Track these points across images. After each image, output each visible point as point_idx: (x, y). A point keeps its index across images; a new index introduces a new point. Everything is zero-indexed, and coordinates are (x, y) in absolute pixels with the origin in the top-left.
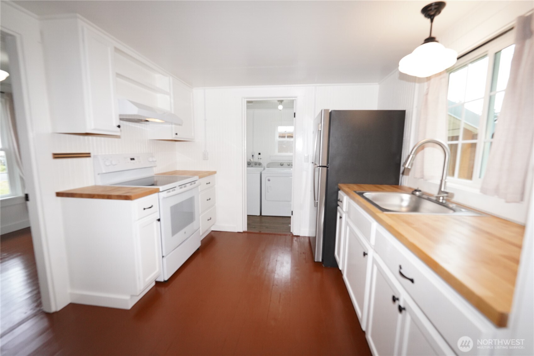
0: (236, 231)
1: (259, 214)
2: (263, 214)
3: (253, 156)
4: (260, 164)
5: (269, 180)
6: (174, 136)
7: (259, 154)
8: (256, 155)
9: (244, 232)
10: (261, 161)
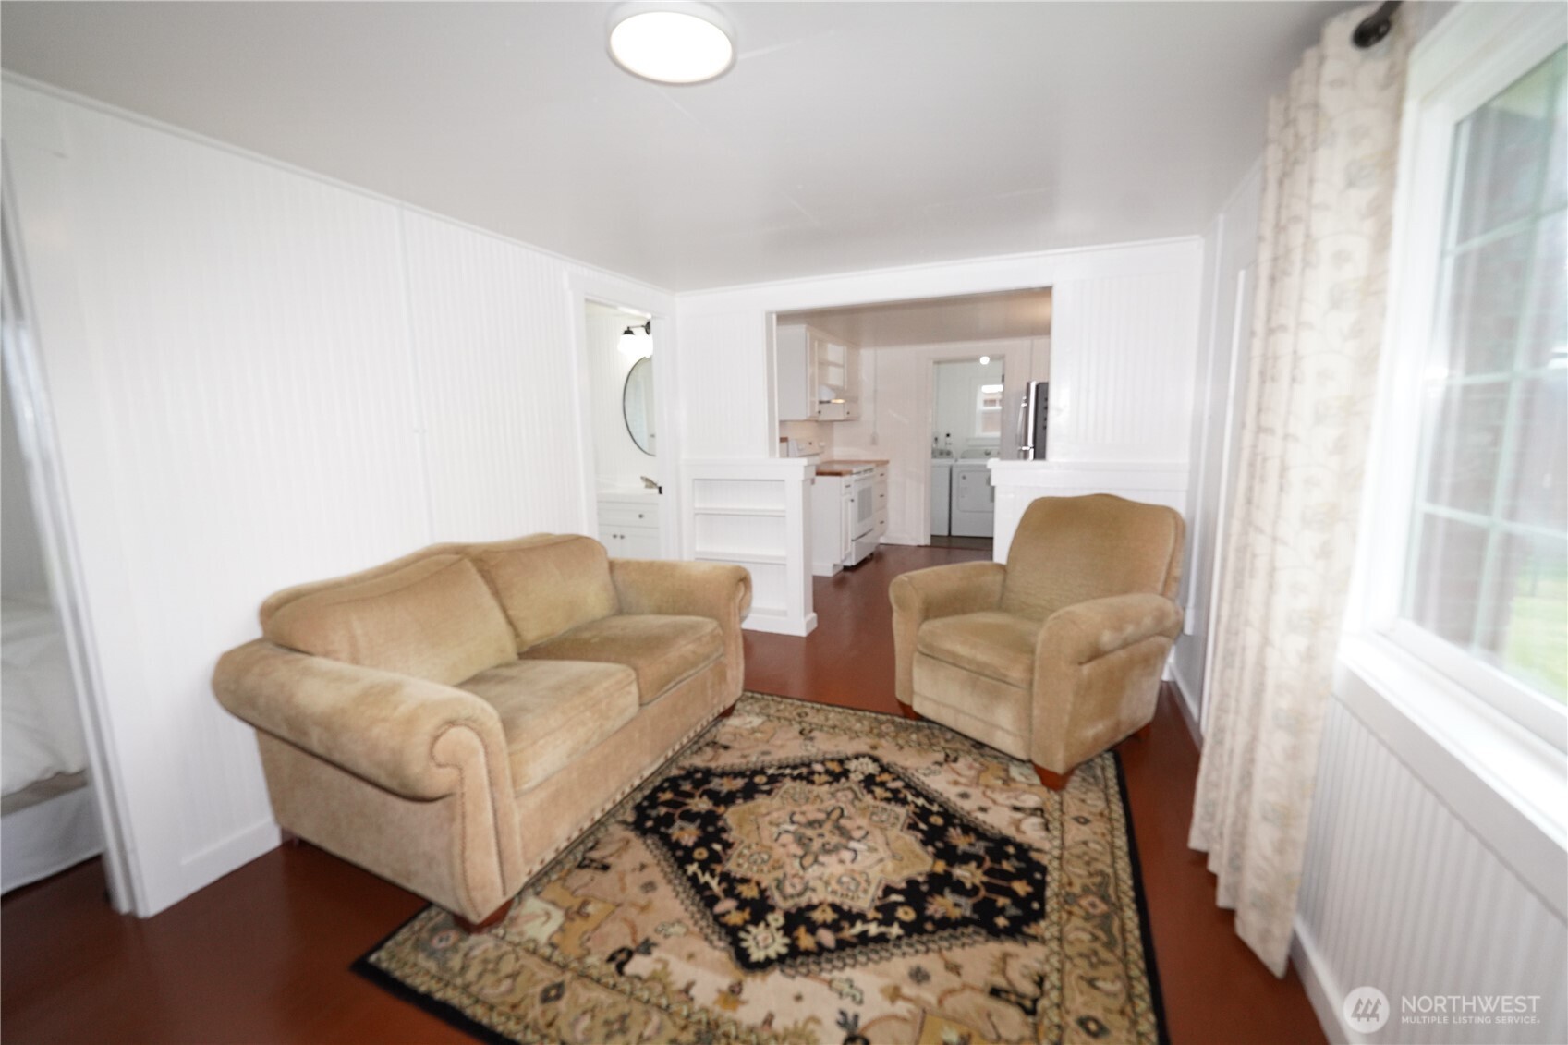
0: (913, 543)
1: (946, 533)
2: (954, 533)
3: (936, 439)
4: (949, 453)
5: (964, 478)
6: (846, 416)
7: (948, 435)
8: (942, 437)
9: (926, 546)
10: (949, 448)
